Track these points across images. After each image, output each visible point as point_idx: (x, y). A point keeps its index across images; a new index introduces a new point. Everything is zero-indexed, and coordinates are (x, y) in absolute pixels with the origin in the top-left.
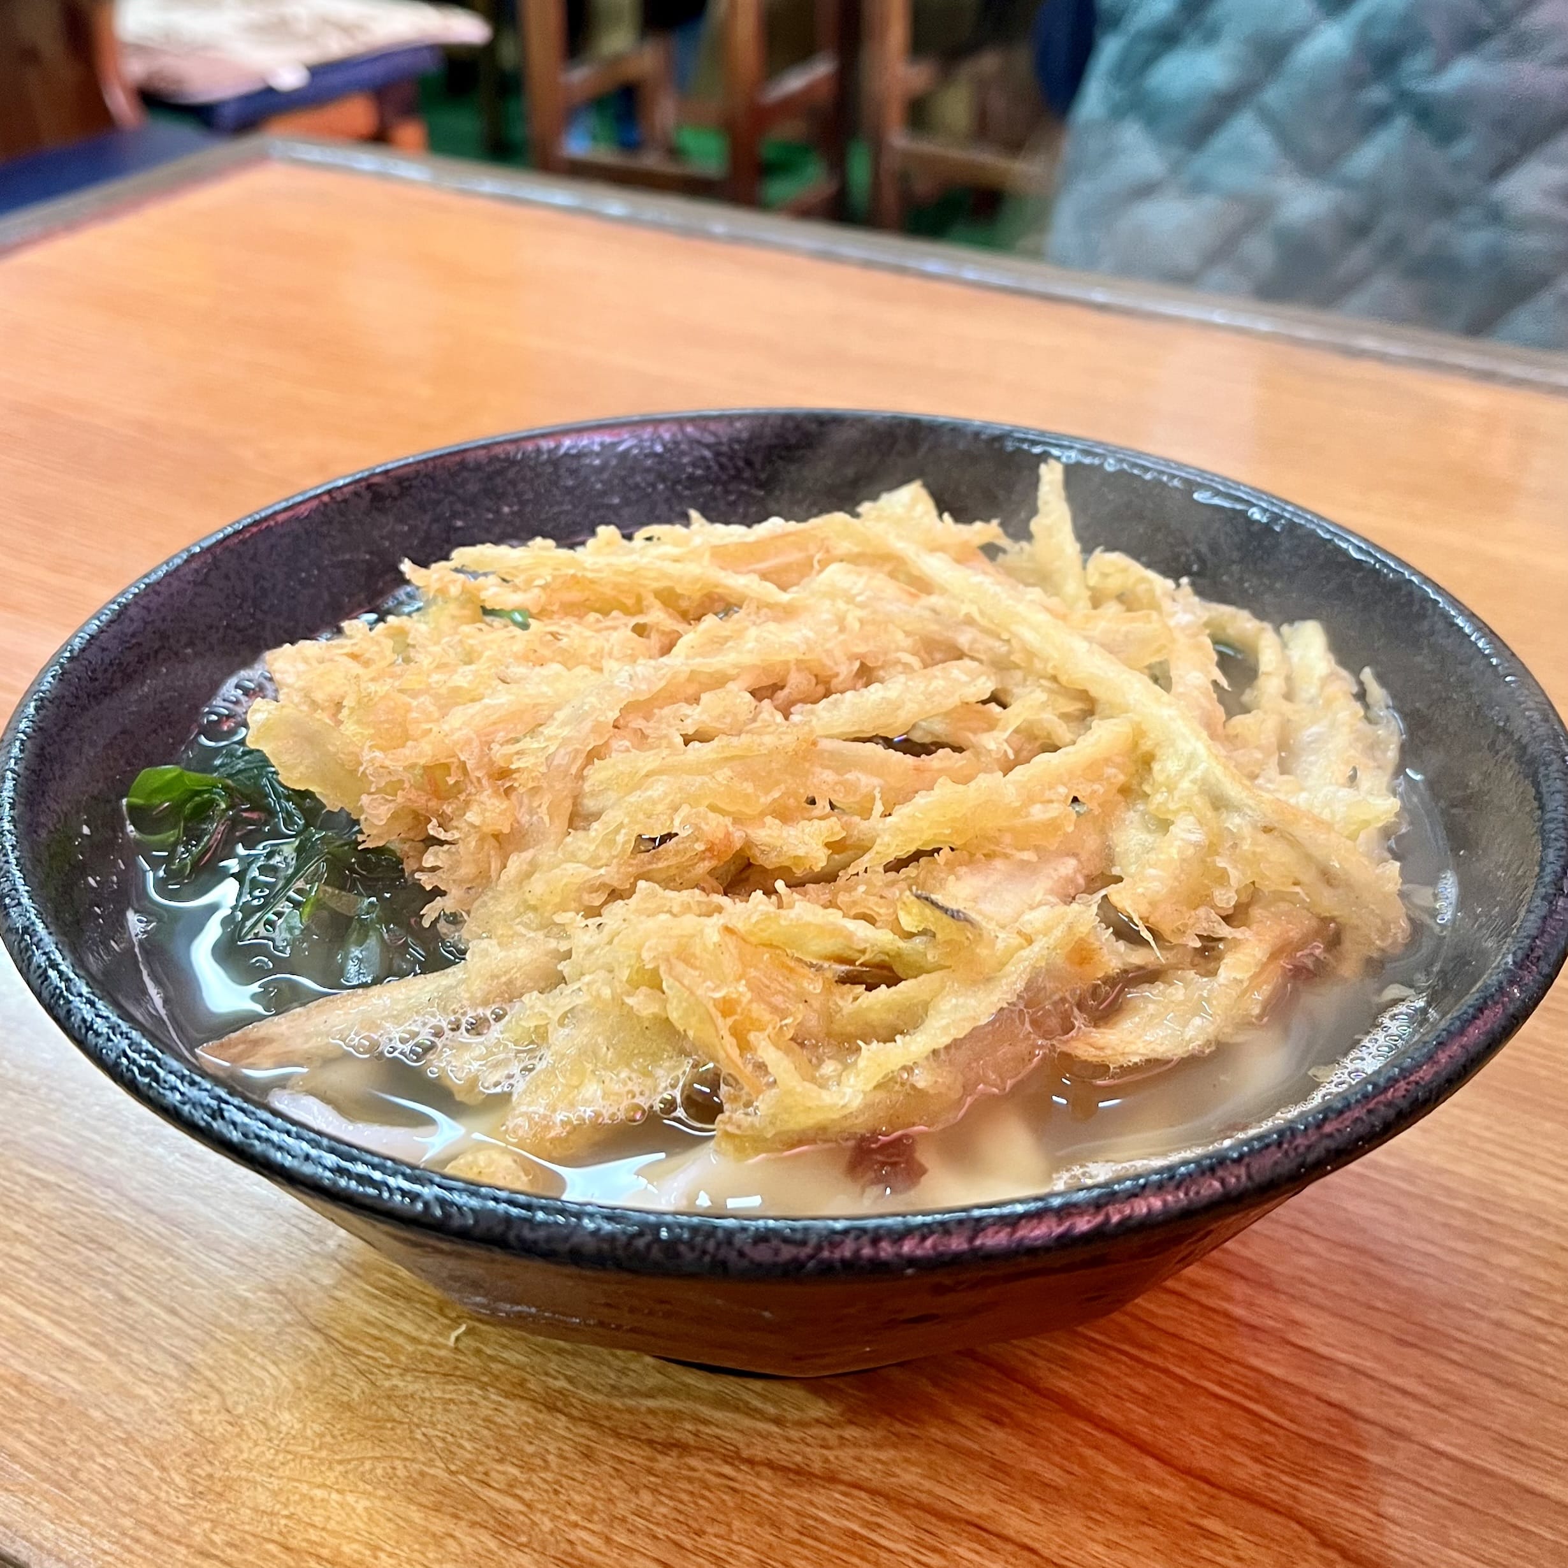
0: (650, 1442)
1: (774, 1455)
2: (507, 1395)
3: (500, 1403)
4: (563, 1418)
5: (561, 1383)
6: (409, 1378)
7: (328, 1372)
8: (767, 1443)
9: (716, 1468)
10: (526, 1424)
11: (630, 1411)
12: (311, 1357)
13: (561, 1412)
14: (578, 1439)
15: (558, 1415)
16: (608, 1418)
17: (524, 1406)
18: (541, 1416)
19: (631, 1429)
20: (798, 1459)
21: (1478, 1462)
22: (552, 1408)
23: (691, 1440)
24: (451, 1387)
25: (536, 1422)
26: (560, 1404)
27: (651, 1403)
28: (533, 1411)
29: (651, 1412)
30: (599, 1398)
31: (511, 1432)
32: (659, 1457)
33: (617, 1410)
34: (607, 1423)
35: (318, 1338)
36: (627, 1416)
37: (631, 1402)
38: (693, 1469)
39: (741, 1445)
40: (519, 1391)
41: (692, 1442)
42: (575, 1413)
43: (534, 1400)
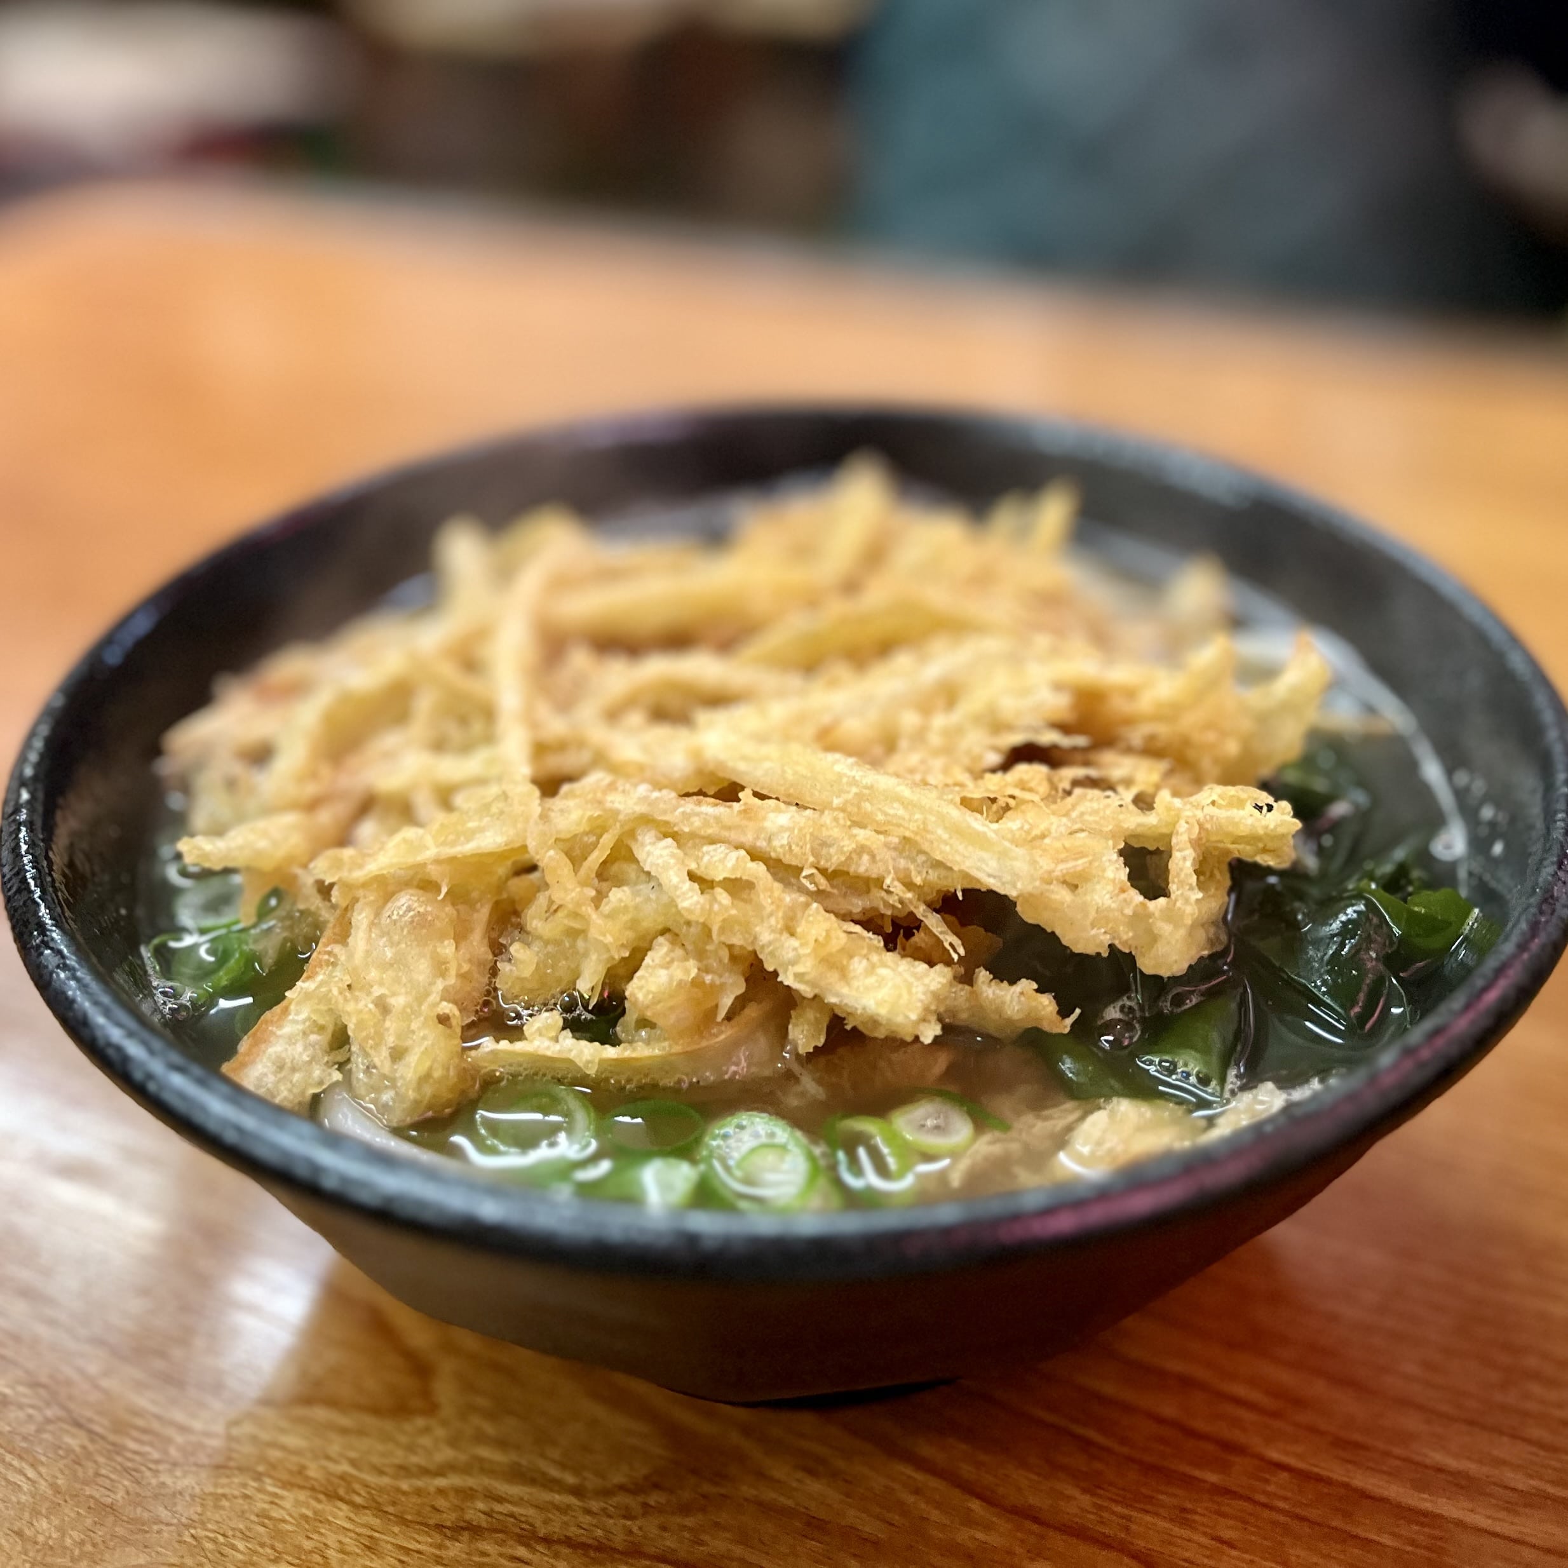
0: (439, 1527)
1: (573, 1531)
2: (286, 1485)
3: (276, 1495)
4: (344, 1507)
5: (345, 1467)
6: (178, 1473)
7: (91, 1472)
8: (565, 1519)
9: (510, 1551)
10: (305, 1517)
11: (418, 1492)
12: (72, 1456)
13: (341, 1499)
14: (359, 1530)
15: (340, 1504)
16: (394, 1504)
17: (302, 1496)
18: (319, 1507)
19: (419, 1514)
20: (599, 1533)
21: (1316, 1470)
22: (332, 1496)
23: (483, 1520)
24: (224, 1481)
25: (315, 1512)
26: (341, 1492)
27: (441, 1482)
28: (313, 1503)
29: (441, 1491)
30: (385, 1481)
31: (289, 1527)
32: (448, 1543)
33: (404, 1493)
34: (391, 1509)
35: (82, 1434)
36: (415, 1500)
37: (419, 1483)
38: (484, 1554)
39: (538, 1524)
40: (299, 1480)
41: (484, 1525)
42: (358, 1500)
43: (313, 1489)
